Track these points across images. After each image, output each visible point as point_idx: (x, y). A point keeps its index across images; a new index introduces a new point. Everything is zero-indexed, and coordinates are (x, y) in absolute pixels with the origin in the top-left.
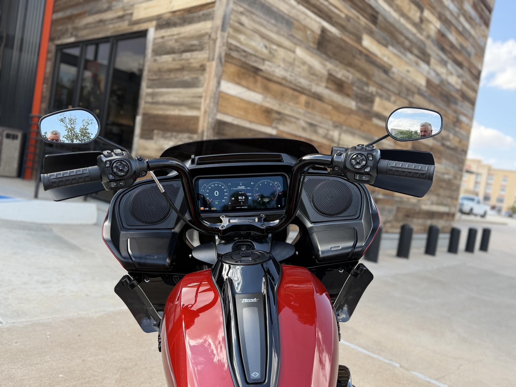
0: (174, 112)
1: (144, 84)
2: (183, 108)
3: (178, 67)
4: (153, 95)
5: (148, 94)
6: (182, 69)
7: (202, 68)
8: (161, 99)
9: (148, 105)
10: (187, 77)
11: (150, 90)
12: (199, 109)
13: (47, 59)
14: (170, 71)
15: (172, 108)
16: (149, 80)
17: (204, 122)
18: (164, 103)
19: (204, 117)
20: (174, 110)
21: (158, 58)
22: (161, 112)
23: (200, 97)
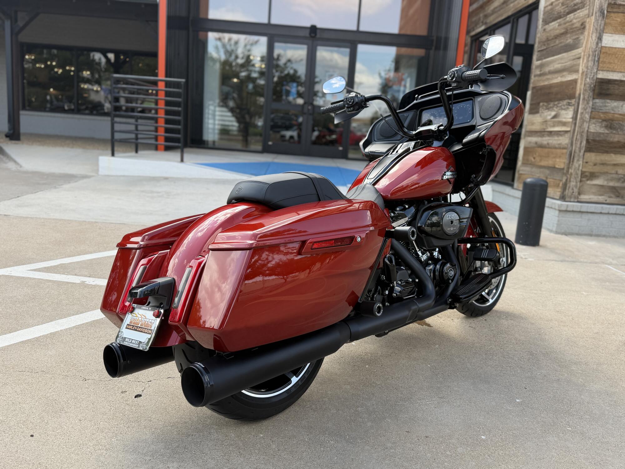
0: (558, 79)
1: (535, 57)
2: (565, 73)
3: (563, 31)
4: (541, 66)
5: (537, 67)
6: (565, 33)
7: (583, 27)
8: (547, 69)
9: (537, 78)
10: (569, 40)
11: (539, 62)
12: (577, 71)
13: (465, 52)
14: (557, 37)
15: (556, 75)
16: (539, 51)
17: (581, 84)
18: (551, 73)
19: (582, 79)
20: (557, 78)
21: (547, 26)
22: (546, 83)
23: (579, 58)
